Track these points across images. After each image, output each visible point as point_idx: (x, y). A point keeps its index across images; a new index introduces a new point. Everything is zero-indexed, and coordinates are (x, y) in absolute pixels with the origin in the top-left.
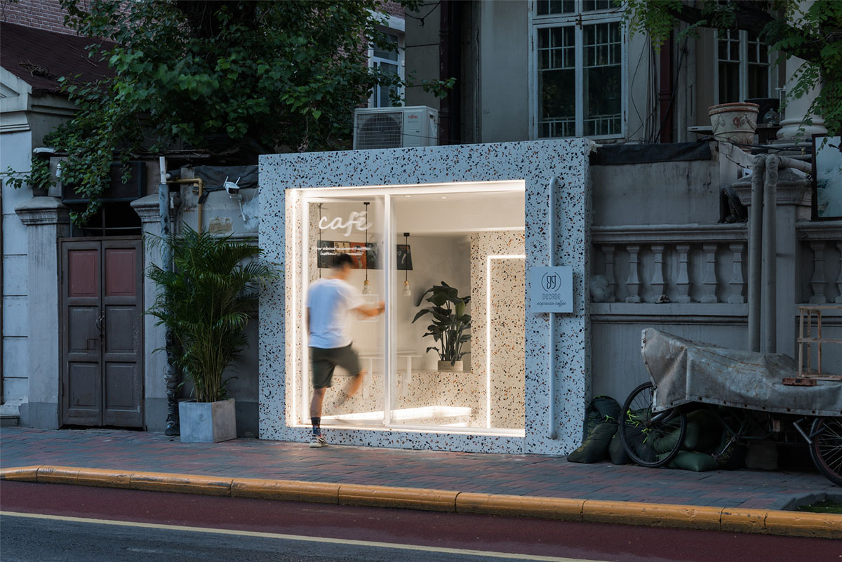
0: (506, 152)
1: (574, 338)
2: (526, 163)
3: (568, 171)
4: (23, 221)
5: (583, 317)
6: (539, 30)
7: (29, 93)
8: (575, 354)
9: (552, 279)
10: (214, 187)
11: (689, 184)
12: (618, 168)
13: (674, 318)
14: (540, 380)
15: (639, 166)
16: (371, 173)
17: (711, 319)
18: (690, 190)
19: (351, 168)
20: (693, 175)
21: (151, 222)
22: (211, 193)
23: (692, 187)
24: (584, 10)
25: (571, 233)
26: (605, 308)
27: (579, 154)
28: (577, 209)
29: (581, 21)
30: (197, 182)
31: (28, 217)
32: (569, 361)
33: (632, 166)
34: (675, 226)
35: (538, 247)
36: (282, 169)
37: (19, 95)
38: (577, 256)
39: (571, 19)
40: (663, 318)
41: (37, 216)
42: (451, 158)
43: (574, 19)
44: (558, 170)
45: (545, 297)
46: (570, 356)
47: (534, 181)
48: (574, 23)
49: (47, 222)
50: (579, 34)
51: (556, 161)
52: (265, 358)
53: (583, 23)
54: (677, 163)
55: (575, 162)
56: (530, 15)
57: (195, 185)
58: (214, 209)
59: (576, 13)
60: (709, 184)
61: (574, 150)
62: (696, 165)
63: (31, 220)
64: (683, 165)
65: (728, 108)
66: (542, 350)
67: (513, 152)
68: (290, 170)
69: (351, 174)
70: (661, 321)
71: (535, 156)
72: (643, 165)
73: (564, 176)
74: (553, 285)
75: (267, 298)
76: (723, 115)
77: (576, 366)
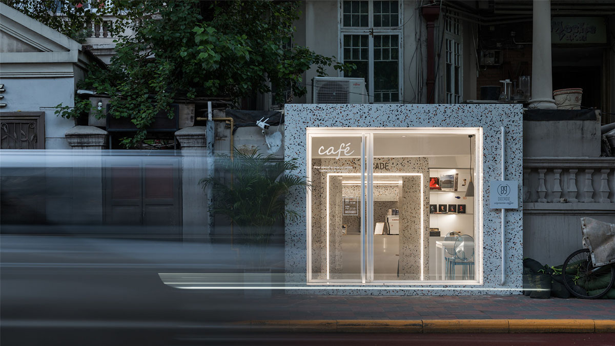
0: (470, 110)
1: (516, 224)
2: (484, 117)
3: (512, 123)
4: (70, 143)
5: (522, 211)
6: (345, 36)
7: (79, 50)
8: (516, 233)
9: (504, 189)
10: (242, 124)
11: (583, 134)
12: (538, 123)
13: (573, 212)
14: (494, 250)
15: (551, 122)
16: (373, 119)
17: (596, 212)
18: (583, 137)
19: (358, 116)
20: (585, 128)
21: (189, 147)
22: (239, 128)
23: (585, 136)
24: (375, 26)
25: (513, 161)
26: (531, 206)
27: (519, 113)
28: (518, 146)
29: (372, 32)
30: (229, 121)
31: (76, 140)
32: (513, 238)
33: (547, 122)
34: (575, 158)
35: (492, 169)
36: (304, 114)
37: (69, 51)
38: (518, 174)
39: (366, 31)
40: (566, 212)
41: (85, 140)
42: (431, 112)
43: (368, 31)
44: (505, 122)
45: (500, 199)
46: (513, 235)
47: (489, 128)
48: (368, 34)
49: (94, 144)
50: (371, 41)
51: (504, 117)
52: (290, 240)
53: (374, 34)
54: (576, 121)
55: (517, 118)
56: (339, 26)
57: (227, 122)
58: (241, 139)
59: (370, 27)
60: (595, 134)
61: (516, 111)
62: (587, 123)
63: (78, 143)
64: (579, 122)
65: (574, 91)
66: (495, 231)
67: (475, 110)
68: (310, 115)
69: (357, 119)
70: (564, 213)
71: (490, 113)
72: (554, 122)
73: (509, 126)
74: (505, 192)
75: (291, 200)
76: (570, 95)
77: (517, 240)
